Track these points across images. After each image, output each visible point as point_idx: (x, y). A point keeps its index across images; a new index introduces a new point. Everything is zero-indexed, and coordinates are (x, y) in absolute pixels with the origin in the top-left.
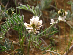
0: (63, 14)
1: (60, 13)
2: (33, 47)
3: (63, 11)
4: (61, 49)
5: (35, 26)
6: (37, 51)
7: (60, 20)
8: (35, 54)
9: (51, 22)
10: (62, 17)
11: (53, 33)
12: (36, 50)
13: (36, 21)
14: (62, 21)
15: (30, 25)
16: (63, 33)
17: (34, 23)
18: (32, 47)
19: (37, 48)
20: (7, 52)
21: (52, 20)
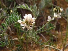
0: (58, 11)
1: (55, 10)
2: (34, 43)
3: (58, 8)
4: (60, 44)
5: (29, 23)
6: (38, 46)
7: (56, 17)
8: (36, 49)
9: (48, 19)
10: (57, 14)
11: (50, 29)
12: (36, 46)
13: (29, 18)
14: (58, 17)
15: (23, 22)
16: (63, 29)
17: (27, 20)
18: (32, 43)
19: (37, 43)
20: (8, 48)
21: (49, 17)
